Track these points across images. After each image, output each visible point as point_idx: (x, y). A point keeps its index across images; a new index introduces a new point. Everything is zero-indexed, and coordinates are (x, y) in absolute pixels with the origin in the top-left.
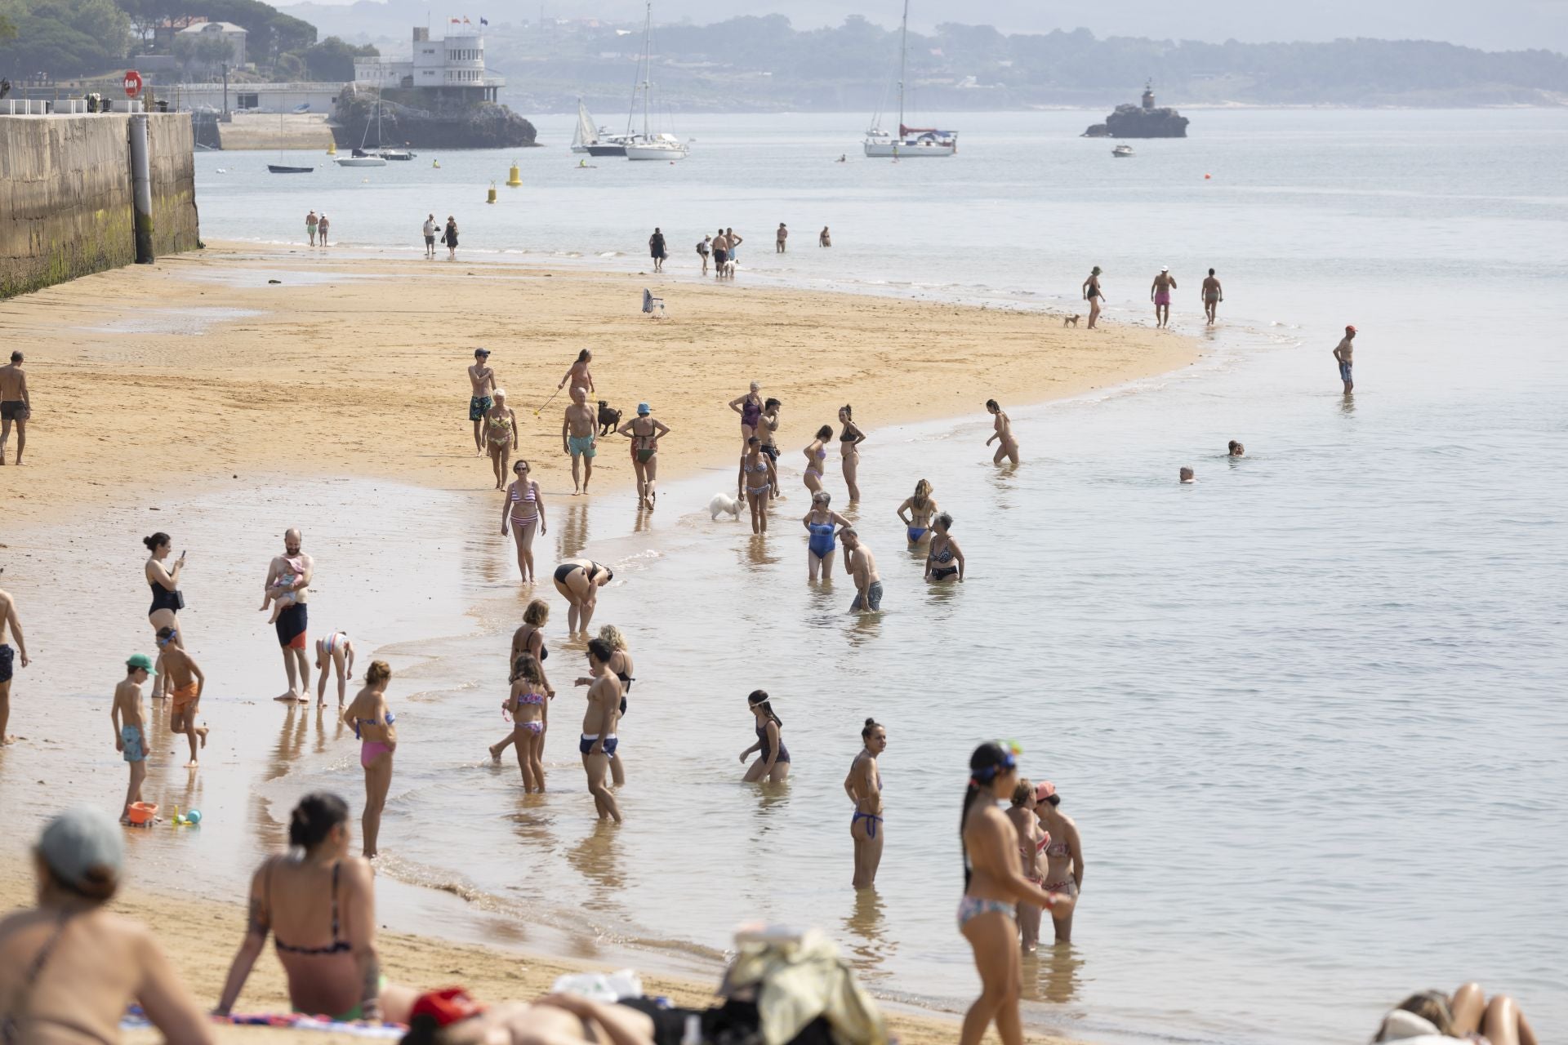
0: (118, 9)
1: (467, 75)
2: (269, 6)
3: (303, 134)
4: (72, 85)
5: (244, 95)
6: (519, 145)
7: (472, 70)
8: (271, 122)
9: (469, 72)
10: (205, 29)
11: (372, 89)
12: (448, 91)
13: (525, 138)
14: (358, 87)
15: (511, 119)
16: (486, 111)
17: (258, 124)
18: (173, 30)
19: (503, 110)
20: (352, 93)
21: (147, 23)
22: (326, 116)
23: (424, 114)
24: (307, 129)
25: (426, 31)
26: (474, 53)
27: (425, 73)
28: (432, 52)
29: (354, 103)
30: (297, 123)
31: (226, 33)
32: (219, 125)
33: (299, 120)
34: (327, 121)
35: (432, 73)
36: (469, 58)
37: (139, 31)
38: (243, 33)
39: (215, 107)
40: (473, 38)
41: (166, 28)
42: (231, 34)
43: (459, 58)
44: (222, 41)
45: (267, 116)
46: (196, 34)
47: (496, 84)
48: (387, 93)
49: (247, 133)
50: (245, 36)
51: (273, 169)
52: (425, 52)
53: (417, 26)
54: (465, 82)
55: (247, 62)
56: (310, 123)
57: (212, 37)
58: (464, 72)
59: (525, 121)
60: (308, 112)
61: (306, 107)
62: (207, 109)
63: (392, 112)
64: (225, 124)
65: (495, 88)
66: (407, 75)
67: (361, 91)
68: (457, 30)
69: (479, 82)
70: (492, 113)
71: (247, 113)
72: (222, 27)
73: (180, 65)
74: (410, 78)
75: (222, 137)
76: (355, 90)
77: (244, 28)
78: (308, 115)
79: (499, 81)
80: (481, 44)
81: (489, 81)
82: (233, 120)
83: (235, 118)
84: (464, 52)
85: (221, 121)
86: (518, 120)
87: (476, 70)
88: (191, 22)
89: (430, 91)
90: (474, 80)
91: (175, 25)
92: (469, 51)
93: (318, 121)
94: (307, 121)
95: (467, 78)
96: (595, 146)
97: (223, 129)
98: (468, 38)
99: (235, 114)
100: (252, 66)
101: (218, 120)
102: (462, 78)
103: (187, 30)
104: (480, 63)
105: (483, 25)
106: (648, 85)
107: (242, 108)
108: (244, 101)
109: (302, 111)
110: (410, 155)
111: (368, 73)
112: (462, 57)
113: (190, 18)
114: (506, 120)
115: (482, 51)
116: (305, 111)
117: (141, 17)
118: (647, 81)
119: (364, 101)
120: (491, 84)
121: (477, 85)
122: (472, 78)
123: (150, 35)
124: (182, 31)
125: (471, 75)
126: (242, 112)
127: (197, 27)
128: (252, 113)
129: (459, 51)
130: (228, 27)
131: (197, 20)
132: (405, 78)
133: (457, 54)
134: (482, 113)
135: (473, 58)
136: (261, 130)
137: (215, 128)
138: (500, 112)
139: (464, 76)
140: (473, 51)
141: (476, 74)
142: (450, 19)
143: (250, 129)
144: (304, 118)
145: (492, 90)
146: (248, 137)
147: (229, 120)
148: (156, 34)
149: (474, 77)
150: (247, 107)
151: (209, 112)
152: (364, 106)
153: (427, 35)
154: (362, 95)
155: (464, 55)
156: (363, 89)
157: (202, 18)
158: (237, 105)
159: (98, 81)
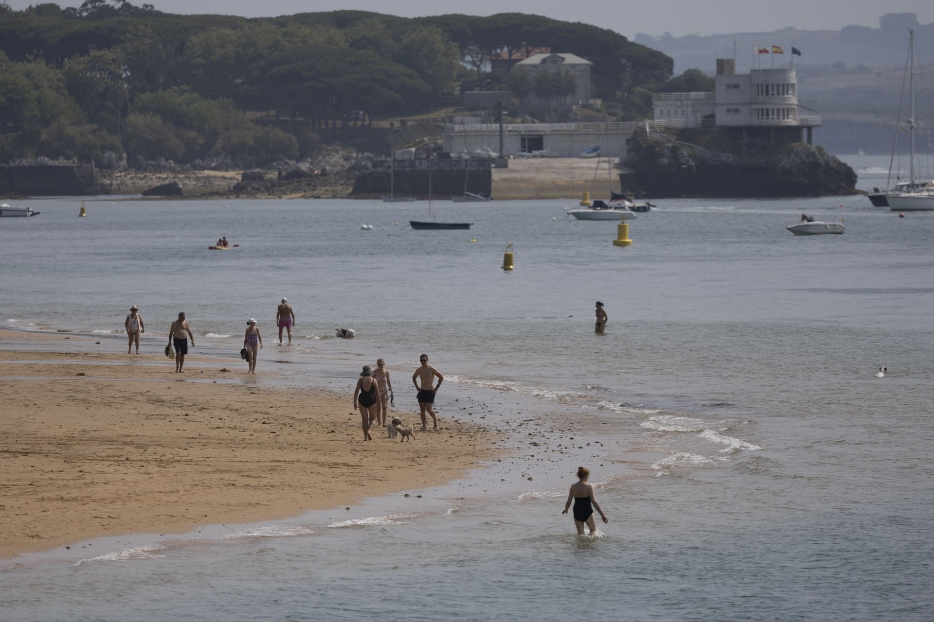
0: (446, 39)
1: (776, 113)
2: (618, 34)
3: (586, 181)
4: (392, 125)
5: (526, 137)
6: (835, 192)
7: (780, 107)
8: (554, 167)
9: (778, 110)
10: (544, 61)
11: (668, 130)
12: (754, 131)
13: (843, 184)
14: (651, 127)
15: (827, 163)
16: (797, 154)
17: (538, 170)
18: (510, 62)
19: (817, 153)
20: (644, 134)
21: (483, 54)
22: (617, 160)
23: (727, 157)
24: (590, 175)
25: (731, 63)
26: (785, 88)
27: (729, 111)
28: (736, 86)
29: (646, 146)
30: (582, 168)
31: (568, 65)
32: (493, 171)
33: (585, 165)
34: (617, 166)
35: (736, 111)
36: (778, 93)
37: (474, 63)
38: (586, 65)
39: (494, 151)
40: (783, 71)
41: (504, 60)
42: (574, 66)
43: (767, 94)
44: (563, 73)
45: (551, 160)
46: (535, 66)
47: (810, 123)
48: (684, 134)
49: (523, 180)
50: (589, 68)
51: (416, 225)
52: (728, 86)
53: (721, 57)
54: (774, 121)
55: (592, 98)
56: (597, 169)
57: (552, 70)
58: (773, 110)
59: (845, 165)
60: (598, 156)
61: (595, 150)
62: (484, 153)
63: (690, 156)
64: (499, 169)
65: (810, 128)
66: (708, 113)
67: (655, 131)
68: (767, 62)
69: (791, 121)
70: (804, 157)
71: (528, 157)
72: (563, 59)
73: (516, 101)
74: (712, 116)
75: (493, 185)
76: (648, 130)
77: (588, 60)
78: (597, 159)
79: (814, 119)
80: (793, 78)
81: (802, 120)
82: (510, 166)
83: (512, 163)
84: (773, 86)
85: (496, 167)
86: (834, 165)
87: (786, 107)
88: (533, 53)
89: (734, 131)
90: (784, 118)
91: (514, 57)
92: (778, 86)
93: (606, 165)
94: (594, 166)
95: (775, 117)
96: (877, 194)
97: (497, 175)
98: (777, 70)
99: (514, 158)
100: (599, 102)
101: (493, 165)
102: (770, 116)
103: (523, 62)
104: (793, 100)
105: (795, 56)
106: (913, 125)
107: (524, 151)
108: (527, 144)
109: (591, 155)
110: (649, 205)
111: (669, 111)
112: (770, 92)
113: (530, 48)
114: (819, 164)
115: (793, 85)
116: (594, 154)
117: (475, 48)
118: (912, 120)
119: (658, 144)
120: (805, 123)
121: (790, 124)
122: (781, 117)
123: (487, 68)
124: (518, 63)
125: (781, 114)
126: (523, 157)
127: (536, 59)
128: (535, 157)
129: (767, 86)
130: (570, 59)
131: (538, 51)
132: (706, 117)
133: (766, 89)
134: (793, 157)
135: (783, 94)
136: (541, 177)
137: (489, 175)
138: (813, 154)
139: (773, 114)
140: (783, 85)
141: (787, 112)
142: (756, 51)
143: (527, 176)
144: (592, 163)
145: (805, 131)
146: (523, 185)
147: (505, 166)
148: (493, 67)
149: (784, 115)
150: (530, 151)
151: (486, 156)
152: (658, 149)
153: (732, 68)
154: (656, 136)
155: (773, 90)
156: (658, 130)
157: (543, 49)
158: (520, 148)
159: (422, 120)
